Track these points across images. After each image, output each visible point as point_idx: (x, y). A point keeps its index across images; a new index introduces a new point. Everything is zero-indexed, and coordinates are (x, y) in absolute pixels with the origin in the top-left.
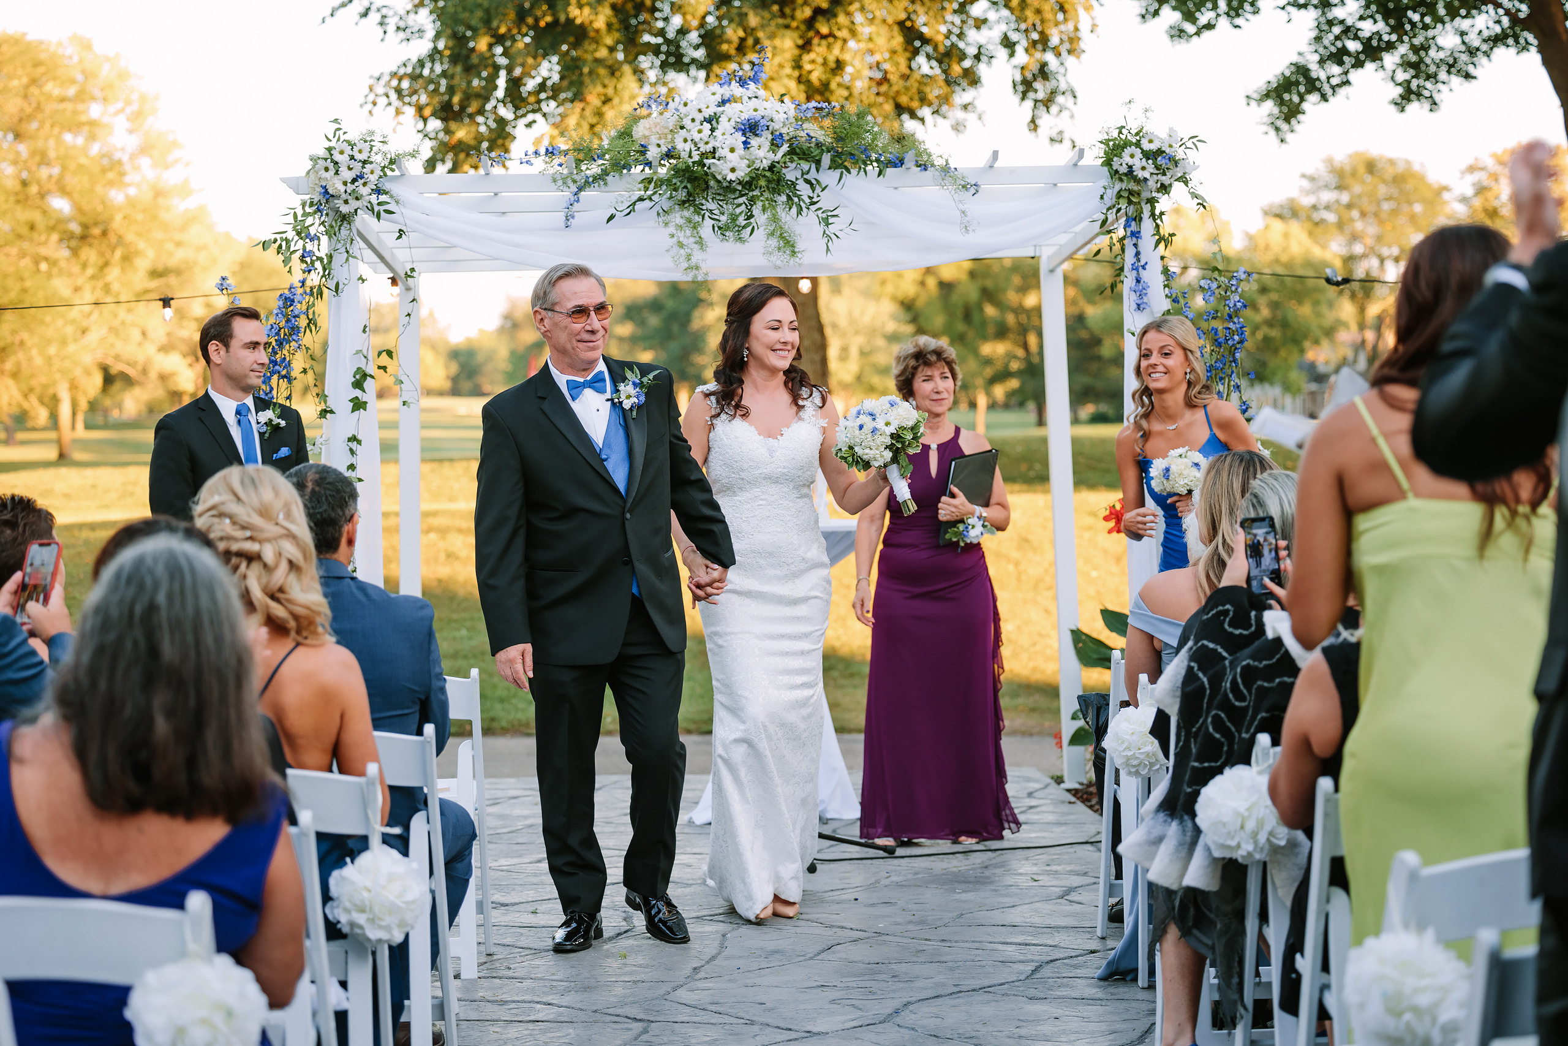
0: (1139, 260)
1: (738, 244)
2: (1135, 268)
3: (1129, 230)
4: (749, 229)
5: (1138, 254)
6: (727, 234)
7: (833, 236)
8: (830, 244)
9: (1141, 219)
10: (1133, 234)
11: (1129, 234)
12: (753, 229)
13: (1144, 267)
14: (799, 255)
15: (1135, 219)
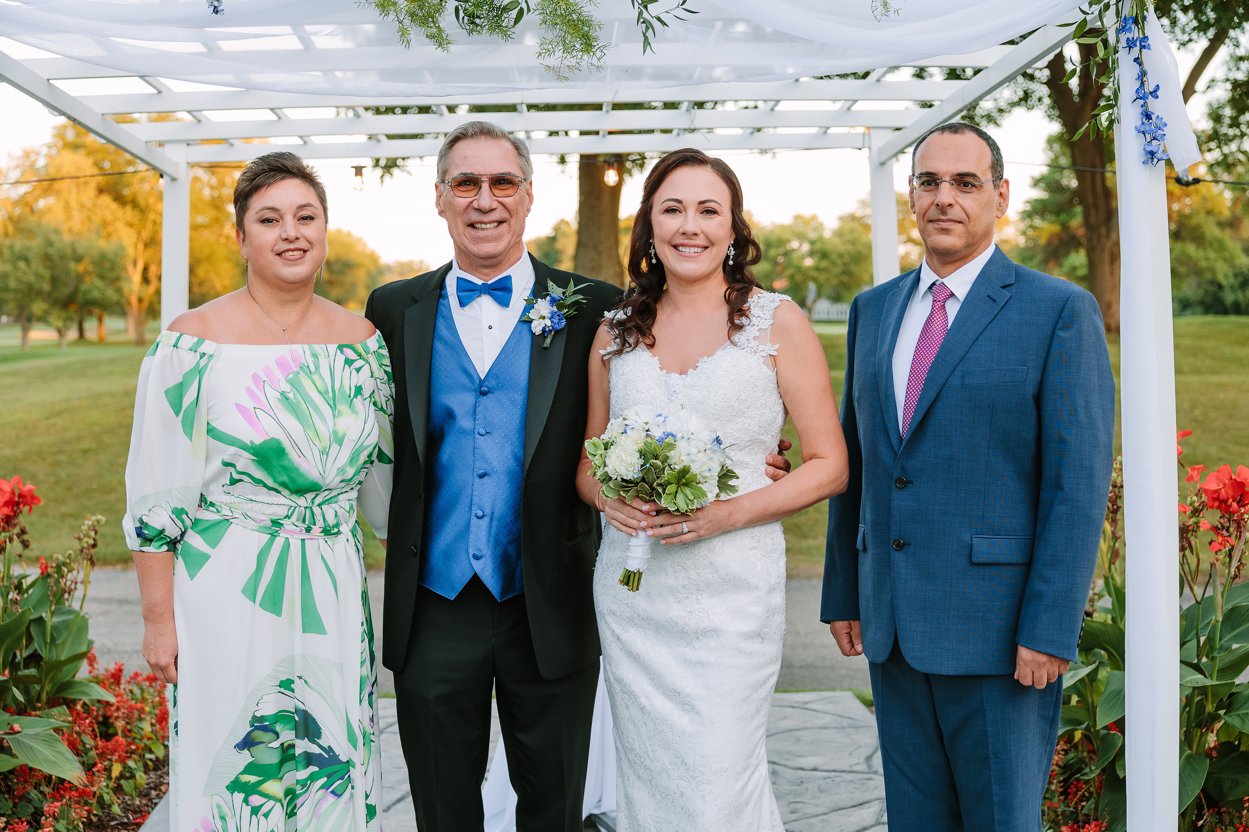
0: (1142, 84)
1: (497, 37)
2: (1142, 96)
3: (1123, 37)
4: (514, 14)
5: (1143, 74)
6: (477, 21)
7: (656, 24)
8: (650, 33)
9: (1144, 18)
10: (1130, 45)
11: (1123, 43)
12: (521, 12)
13: (1154, 93)
14: (598, 53)
15: (1136, 21)
